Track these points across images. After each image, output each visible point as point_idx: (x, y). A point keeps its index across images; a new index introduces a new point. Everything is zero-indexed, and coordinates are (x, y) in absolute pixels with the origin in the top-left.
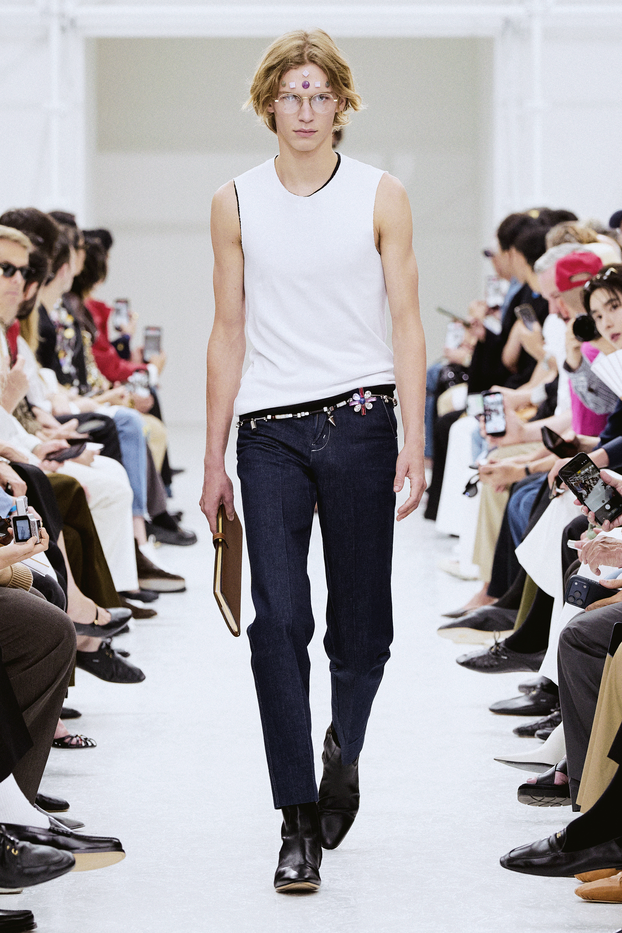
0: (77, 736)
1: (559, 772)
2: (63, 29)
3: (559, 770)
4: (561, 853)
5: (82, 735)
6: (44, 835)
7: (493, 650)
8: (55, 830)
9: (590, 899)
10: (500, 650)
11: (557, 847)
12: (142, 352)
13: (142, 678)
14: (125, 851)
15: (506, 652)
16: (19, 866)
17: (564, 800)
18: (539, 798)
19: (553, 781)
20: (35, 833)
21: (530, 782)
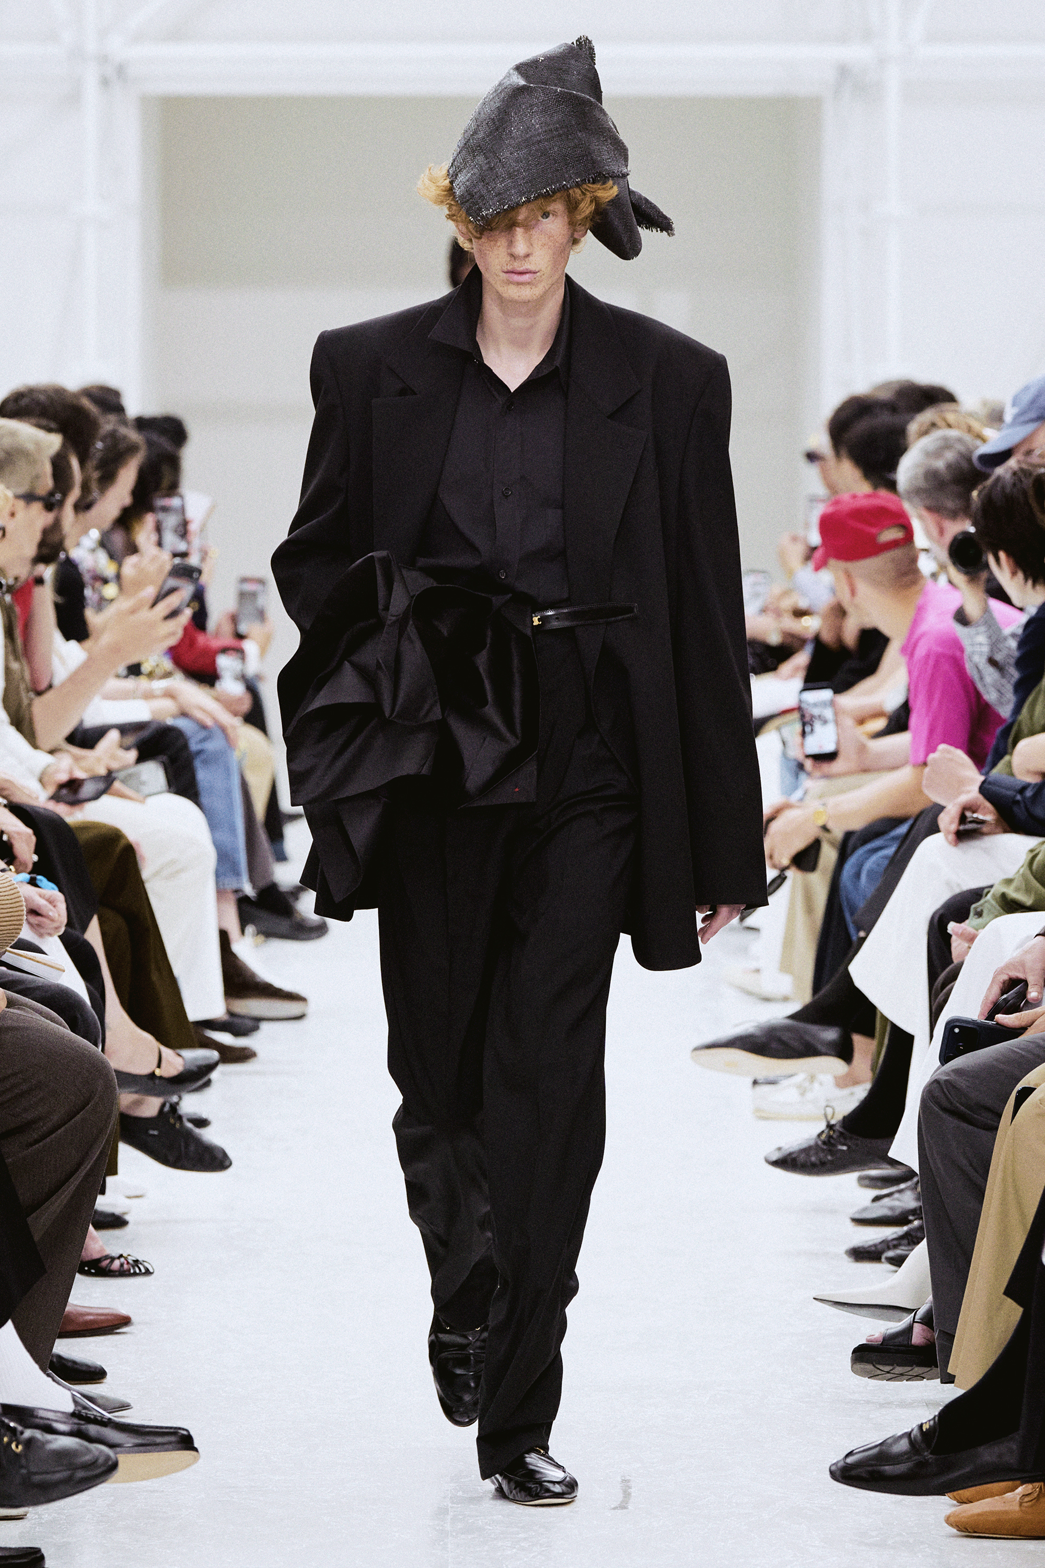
0: (121, 1256)
1: (919, 1324)
2: (105, 82)
3: (919, 1321)
4: (930, 1456)
5: (129, 1255)
6: (64, 1423)
7: (824, 1136)
8: (82, 1415)
9: (969, 1532)
10: (835, 1136)
11: (923, 1446)
12: (234, 619)
13: (227, 1163)
14: (199, 1450)
15: (845, 1138)
16: (24, 1471)
17: (929, 1371)
18: (887, 1368)
19: (910, 1340)
20: (48, 1419)
21: (871, 1342)
